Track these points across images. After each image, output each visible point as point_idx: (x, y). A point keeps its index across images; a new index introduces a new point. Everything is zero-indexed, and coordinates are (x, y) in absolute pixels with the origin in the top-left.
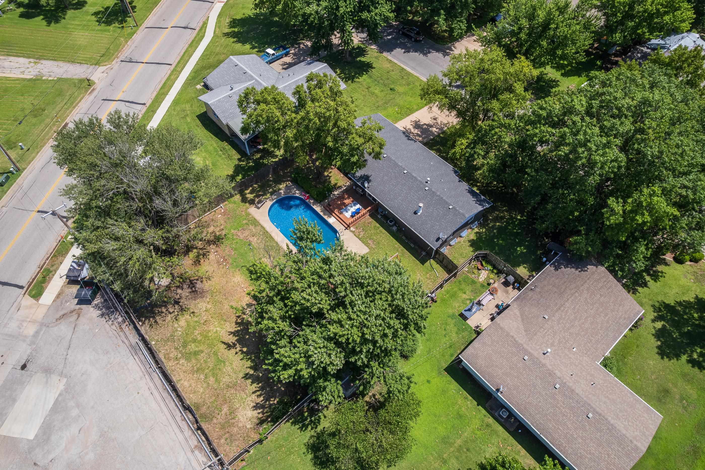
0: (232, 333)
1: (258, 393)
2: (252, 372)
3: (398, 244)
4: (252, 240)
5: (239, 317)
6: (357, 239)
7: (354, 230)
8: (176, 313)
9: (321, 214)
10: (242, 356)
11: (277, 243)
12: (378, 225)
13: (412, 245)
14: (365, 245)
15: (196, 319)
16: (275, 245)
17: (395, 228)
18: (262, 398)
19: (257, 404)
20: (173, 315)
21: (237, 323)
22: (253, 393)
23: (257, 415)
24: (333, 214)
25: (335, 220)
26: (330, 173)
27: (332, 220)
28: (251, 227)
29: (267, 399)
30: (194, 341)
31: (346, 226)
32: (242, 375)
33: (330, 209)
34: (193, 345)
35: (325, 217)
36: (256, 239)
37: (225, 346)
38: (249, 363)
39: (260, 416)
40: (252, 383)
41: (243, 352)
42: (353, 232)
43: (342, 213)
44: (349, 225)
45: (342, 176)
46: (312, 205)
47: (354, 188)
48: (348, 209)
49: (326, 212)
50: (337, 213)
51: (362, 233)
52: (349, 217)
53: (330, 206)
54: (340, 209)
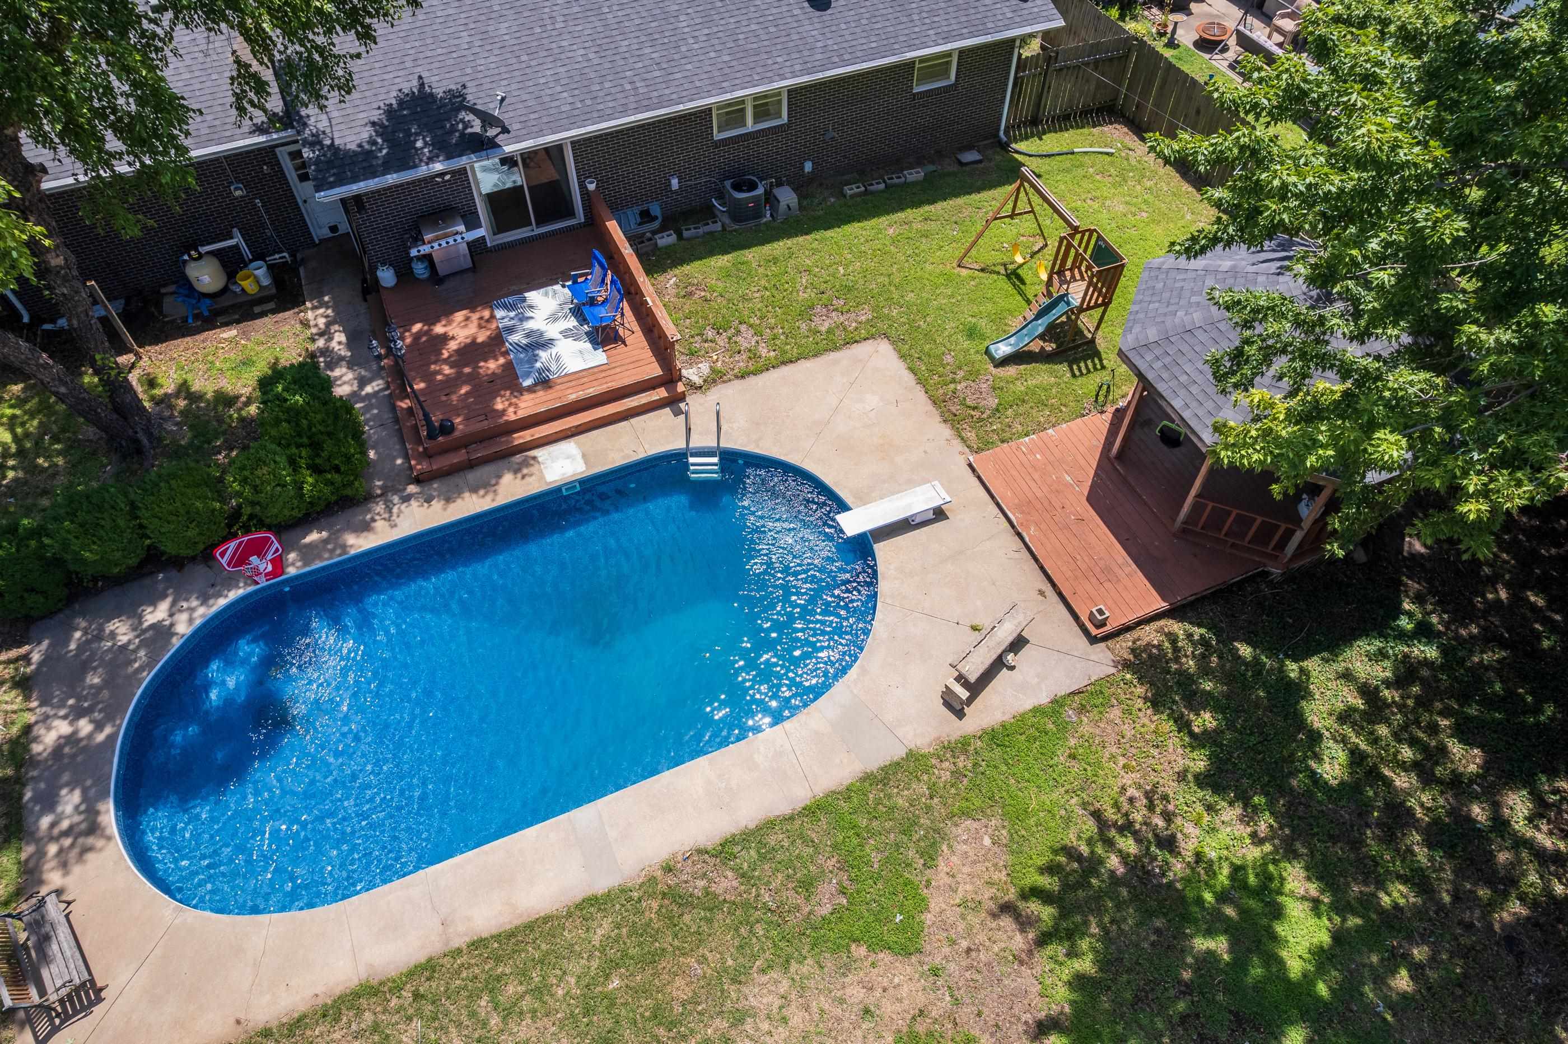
3: (883, 221)
6: (774, 375)
7: (705, 368)
9: (472, 505)
12: (723, 261)
13: (915, 175)
14: (836, 348)
16: (603, 928)
17: (787, 197)
26: (154, 384)
27: (560, 465)
31: (662, 393)
33: (467, 442)
35: (514, 488)
42: (716, 378)
43: (544, 383)
44: (670, 378)
45: (231, 333)
46: (359, 543)
47: (386, 276)
48: (538, 343)
49: (472, 476)
50: (528, 405)
51: (746, 339)
52: (600, 357)
53: (447, 429)
54: (509, 382)
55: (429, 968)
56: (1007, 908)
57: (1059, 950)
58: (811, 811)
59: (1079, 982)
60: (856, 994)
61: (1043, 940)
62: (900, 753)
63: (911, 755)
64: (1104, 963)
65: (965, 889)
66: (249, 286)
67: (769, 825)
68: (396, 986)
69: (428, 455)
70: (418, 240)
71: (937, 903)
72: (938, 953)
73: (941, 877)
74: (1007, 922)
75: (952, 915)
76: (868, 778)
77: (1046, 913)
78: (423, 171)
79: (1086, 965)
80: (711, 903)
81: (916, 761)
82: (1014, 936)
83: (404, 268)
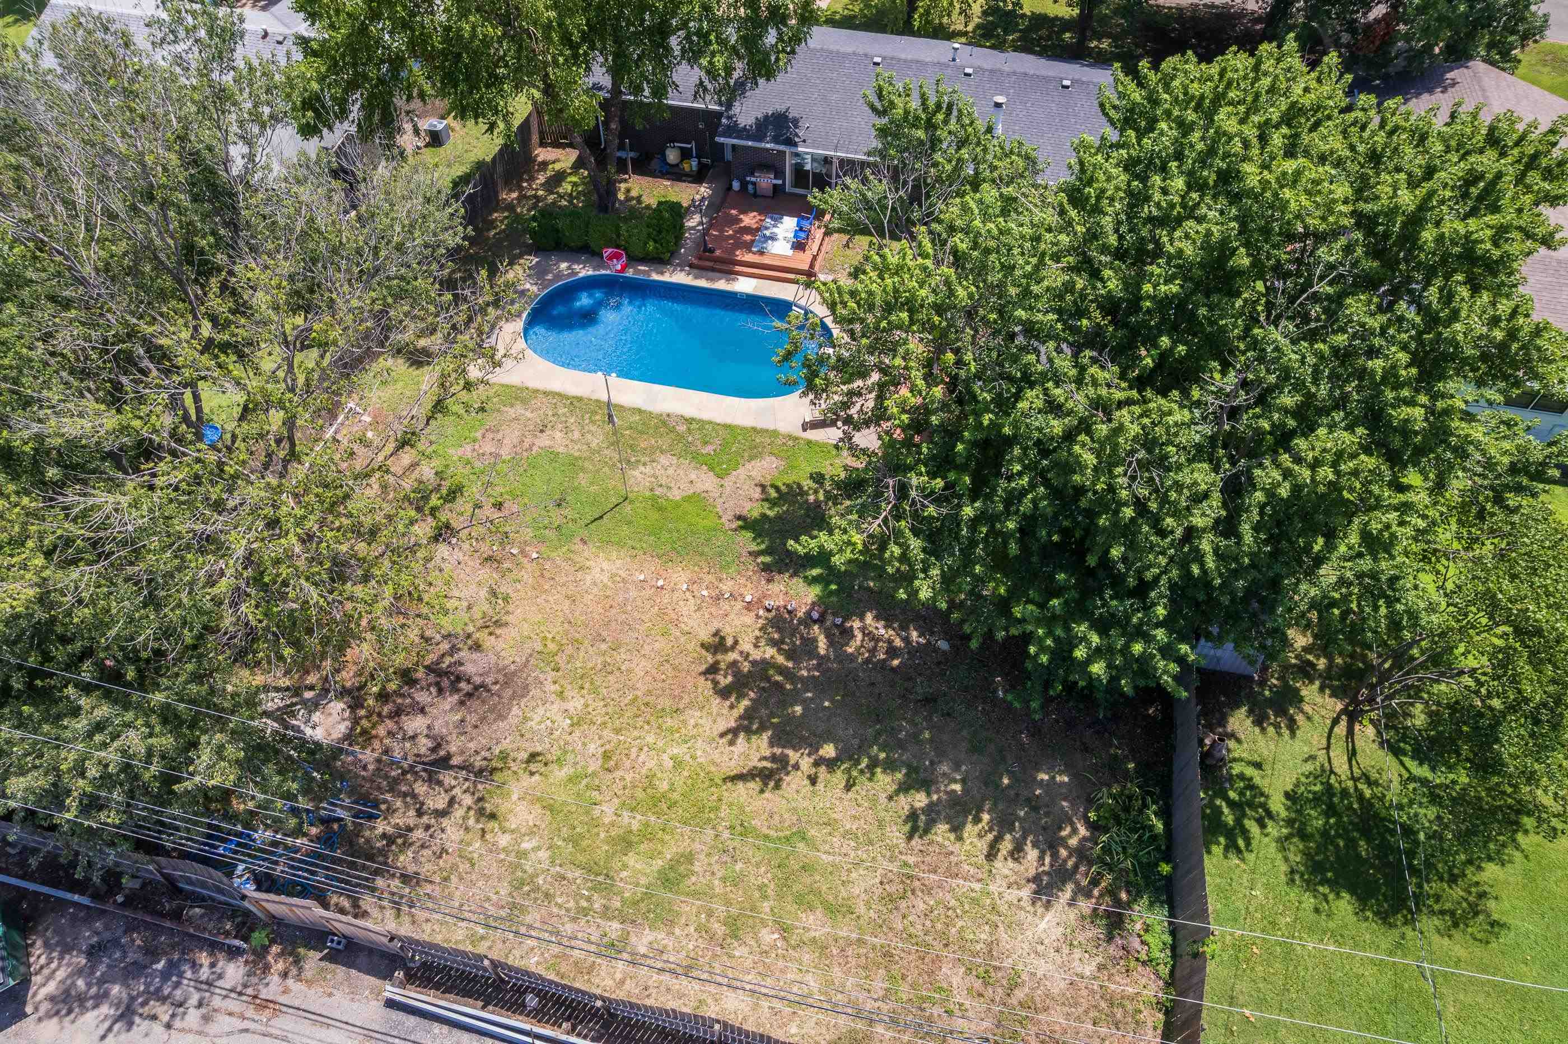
0: (734, 732)
1: (1006, 845)
2: (920, 800)
4: (548, 443)
5: (712, 670)
8: (468, 800)
9: (702, 283)
10: (839, 778)
11: (640, 411)
15: (560, 774)
18: (1032, 854)
19: (1036, 879)
20: (459, 813)
21: (724, 693)
22: (991, 855)
23: (1072, 915)
24: (738, 268)
25: (754, 282)
26: (628, 190)
27: (744, 285)
28: (511, 412)
29: (1051, 844)
30: (626, 843)
31: (803, 278)
32: (896, 834)
33: (716, 260)
34: (631, 859)
35: (721, 285)
36: (558, 435)
37: (754, 785)
38: (885, 781)
39: (1085, 906)
40: (957, 829)
41: (831, 764)
43: (761, 253)
44: (809, 273)
45: (668, 183)
46: (655, 277)
47: (736, 185)
48: (773, 238)
49: (711, 274)
50: (749, 257)
52: (790, 253)
53: (712, 251)
54: (748, 247)
55: (580, 399)
56: (763, 487)
57: (766, 505)
58: (727, 426)
59: (764, 516)
60: (693, 477)
61: (766, 500)
62: (772, 427)
63: (775, 431)
64: (779, 517)
65: (754, 473)
66: (686, 166)
67: (710, 423)
68: (567, 398)
69: (700, 258)
70: (752, 174)
71: (741, 471)
72: (728, 481)
73: (748, 466)
74: (759, 490)
75: (743, 477)
76: (754, 429)
77: (773, 494)
78: (763, 145)
79: (771, 513)
80: (673, 430)
81: (774, 433)
82: (757, 493)
83: (744, 185)
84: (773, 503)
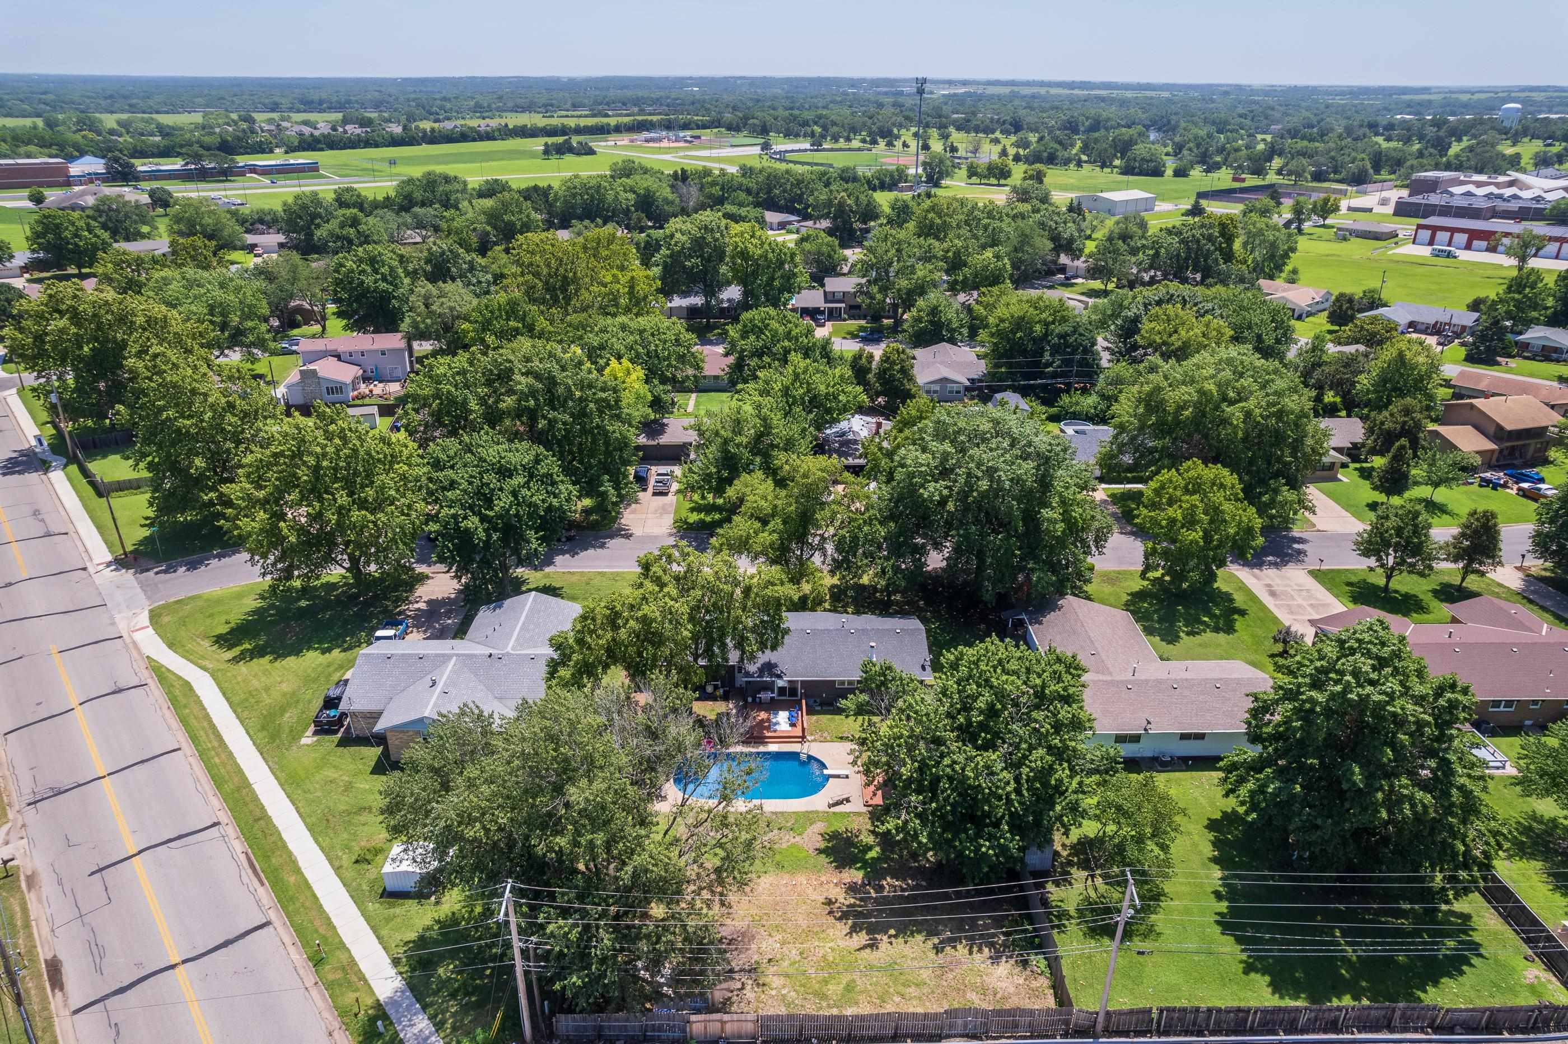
0: (851, 933)
1: (975, 949)
2: (936, 941)
5: (830, 913)
6: (828, 743)
7: (812, 737)
8: (750, 982)
9: (752, 750)
10: (901, 940)
12: (828, 717)
15: (786, 963)
18: (986, 950)
19: (991, 957)
20: (749, 987)
21: (840, 919)
22: (971, 953)
23: (1009, 965)
24: (767, 740)
25: (776, 745)
27: (773, 748)
29: (992, 945)
30: (826, 982)
31: (799, 740)
32: (932, 955)
33: (755, 737)
34: (830, 987)
35: (762, 749)
37: (868, 950)
38: (919, 938)
39: (1012, 961)
40: (954, 947)
41: (896, 936)
42: (815, 740)
43: (775, 731)
44: (803, 737)
45: (711, 703)
47: (750, 699)
48: (778, 722)
49: (755, 745)
50: (769, 734)
51: (826, 734)
52: (790, 729)
54: (768, 728)
56: (822, 835)
57: (826, 842)
58: (794, 812)
59: (827, 846)
61: (825, 840)
62: (814, 809)
64: (834, 846)
65: (815, 830)
66: (718, 693)
67: (786, 812)
69: (746, 738)
70: (760, 693)
71: (809, 830)
72: (805, 835)
73: (811, 827)
74: (820, 836)
75: (811, 832)
76: (807, 811)
77: (827, 837)
78: (765, 679)
79: (830, 845)
81: (817, 812)
82: (820, 838)
83: (754, 698)
84: (829, 841)
